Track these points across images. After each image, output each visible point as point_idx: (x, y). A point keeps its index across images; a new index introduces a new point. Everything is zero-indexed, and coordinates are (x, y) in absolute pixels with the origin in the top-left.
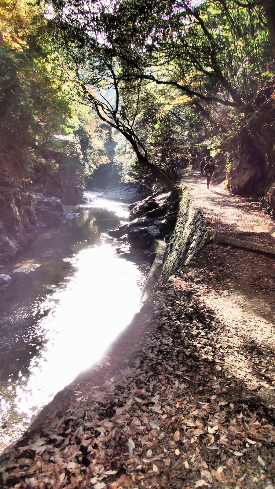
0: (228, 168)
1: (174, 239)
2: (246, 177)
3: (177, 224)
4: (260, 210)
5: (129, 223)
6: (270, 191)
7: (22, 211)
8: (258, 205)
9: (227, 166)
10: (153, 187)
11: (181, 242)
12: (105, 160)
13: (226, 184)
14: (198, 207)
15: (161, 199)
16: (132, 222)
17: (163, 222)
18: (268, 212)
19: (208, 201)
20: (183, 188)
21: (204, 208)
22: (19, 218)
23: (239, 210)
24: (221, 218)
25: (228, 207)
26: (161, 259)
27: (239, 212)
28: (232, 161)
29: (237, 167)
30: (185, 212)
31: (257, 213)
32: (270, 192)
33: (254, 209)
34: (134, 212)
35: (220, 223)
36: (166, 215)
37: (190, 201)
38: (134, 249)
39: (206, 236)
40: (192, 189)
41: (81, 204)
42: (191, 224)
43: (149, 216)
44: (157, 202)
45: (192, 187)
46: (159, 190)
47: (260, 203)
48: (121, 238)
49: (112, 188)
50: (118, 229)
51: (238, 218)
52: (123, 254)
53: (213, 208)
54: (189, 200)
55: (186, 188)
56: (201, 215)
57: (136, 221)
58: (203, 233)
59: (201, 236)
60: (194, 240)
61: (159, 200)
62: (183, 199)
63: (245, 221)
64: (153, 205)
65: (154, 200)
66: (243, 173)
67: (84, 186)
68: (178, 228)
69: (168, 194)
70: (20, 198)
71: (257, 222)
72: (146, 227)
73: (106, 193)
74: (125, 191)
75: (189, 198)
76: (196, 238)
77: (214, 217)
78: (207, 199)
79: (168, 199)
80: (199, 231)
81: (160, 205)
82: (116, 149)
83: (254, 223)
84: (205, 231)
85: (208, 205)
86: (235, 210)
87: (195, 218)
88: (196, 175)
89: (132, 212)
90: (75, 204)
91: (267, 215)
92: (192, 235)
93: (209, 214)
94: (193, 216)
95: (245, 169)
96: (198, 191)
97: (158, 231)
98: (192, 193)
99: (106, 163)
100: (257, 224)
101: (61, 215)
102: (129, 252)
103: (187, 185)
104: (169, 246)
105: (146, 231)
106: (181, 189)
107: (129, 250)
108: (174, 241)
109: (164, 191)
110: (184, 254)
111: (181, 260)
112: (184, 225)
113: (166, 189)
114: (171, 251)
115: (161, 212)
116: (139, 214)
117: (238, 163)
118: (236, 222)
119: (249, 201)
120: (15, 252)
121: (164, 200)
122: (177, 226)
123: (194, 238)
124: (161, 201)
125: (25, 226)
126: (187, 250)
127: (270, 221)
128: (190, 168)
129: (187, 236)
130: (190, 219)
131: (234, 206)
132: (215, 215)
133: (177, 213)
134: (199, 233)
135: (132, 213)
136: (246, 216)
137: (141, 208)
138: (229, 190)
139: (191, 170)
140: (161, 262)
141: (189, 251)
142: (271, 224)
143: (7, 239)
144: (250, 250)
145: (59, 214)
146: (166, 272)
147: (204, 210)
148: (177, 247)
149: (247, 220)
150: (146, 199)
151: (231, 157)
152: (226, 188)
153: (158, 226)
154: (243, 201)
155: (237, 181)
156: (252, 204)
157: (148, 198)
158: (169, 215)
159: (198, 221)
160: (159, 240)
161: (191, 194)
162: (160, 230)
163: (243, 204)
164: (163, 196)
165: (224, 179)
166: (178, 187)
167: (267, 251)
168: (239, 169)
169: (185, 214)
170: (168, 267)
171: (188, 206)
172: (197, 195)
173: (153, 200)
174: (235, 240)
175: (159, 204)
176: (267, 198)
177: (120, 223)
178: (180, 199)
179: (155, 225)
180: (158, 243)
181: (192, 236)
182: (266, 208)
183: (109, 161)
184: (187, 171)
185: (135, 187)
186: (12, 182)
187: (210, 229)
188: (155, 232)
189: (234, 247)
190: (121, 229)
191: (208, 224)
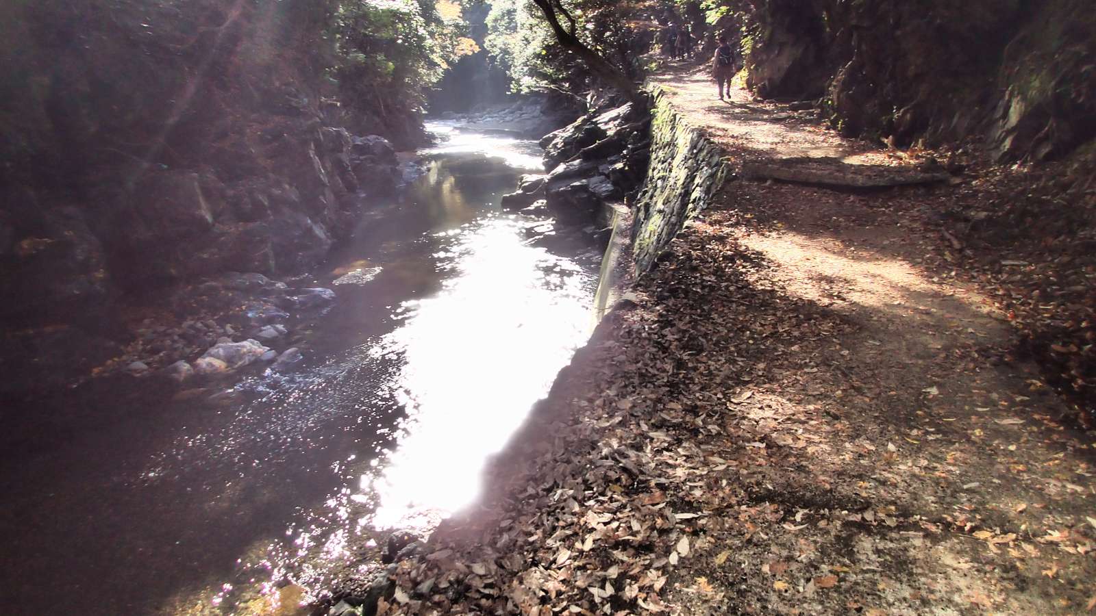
0: (747, 45)
1: (650, 193)
2: (784, 62)
3: (654, 164)
4: (816, 123)
5: (546, 177)
6: (834, 83)
7: (328, 165)
8: (812, 114)
9: (743, 41)
10: (589, 98)
11: (669, 194)
12: (467, 46)
13: (744, 79)
14: (697, 127)
15: (609, 121)
16: (553, 172)
17: (619, 166)
18: (833, 126)
19: (711, 115)
20: (655, 94)
21: (709, 127)
22: (325, 180)
23: (778, 126)
24: (744, 142)
25: (753, 123)
26: (626, 237)
27: (777, 128)
28: (755, 30)
29: (765, 45)
30: (668, 138)
31: (811, 129)
32: (835, 86)
33: (806, 122)
34: (554, 153)
35: (745, 150)
36: (625, 152)
37: (678, 117)
38: (562, 227)
39: (722, 172)
40: (675, 94)
41: (424, 147)
42: (686, 159)
43: (586, 157)
44: (602, 127)
45: (673, 89)
46: (601, 102)
47: (818, 111)
48: (529, 208)
49: (484, 109)
50: (520, 192)
51: (777, 140)
52: (542, 237)
53: (726, 126)
54: (675, 116)
55: (662, 93)
56: (705, 140)
57: (561, 168)
58: (714, 169)
59: (712, 176)
60: (697, 186)
61: (606, 123)
62: (659, 115)
63: (791, 144)
64: (596, 133)
65: (596, 123)
66: (778, 55)
67: (425, 108)
68: (656, 171)
69: (624, 109)
70: (321, 137)
71: (813, 143)
72: (584, 180)
73: (471, 120)
74: (512, 113)
75: (673, 112)
76: (700, 181)
77: (731, 141)
78: (710, 110)
79: (626, 118)
80: (706, 168)
81: (610, 133)
82: (489, 20)
83: (807, 145)
84: (718, 164)
85: (714, 121)
86: (768, 126)
87: (693, 147)
88: (675, 65)
89: (549, 152)
90: (413, 148)
91: (832, 131)
92: (691, 178)
93: (721, 136)
94: (688, 144)
95: (782, 46)
96: (690, 98)
97: (609, 187)
98: (676, 101)
99: (470, 53)
100: (814, 146)
101: (394, 171)
102: (553, 233)
103: (665, 87)
104: (642, 208)
105: (584, 188)
106: (653, 96)
107: (552, 228)
108: (651, 198)
109: (613, 104)
110: (679, 214)
111: (674, 225)
112: (670, 164)
113: (617, 100)
114: (648, 216)
115: (614, 146)
116: (564, 156)
117: (767, 33)
118: (774, 146)
119: (795, 109)
120: (326, 247)
121: (617, 122)
122: (654, 170)
123: (697, 181)
124: (611, 125)
125: (338, 195)
126: (684, 205)
127: (837, 141)
128: (656, 50)
129: (681, 182)
130: (683, 149)
131: (765, 120)
132: (733, 137)
133: (649, 145)
134: (706, 171)
135: (548, 154)
136: (791, 135)
137: (567, 142)
138: (751, 91)
139: (660, 54)
140: (627, 241)
141: (690, 206)
142: (840, 145)
143: (309, 221)
144: (806, 184)
145: (389, 170)
146: (642, 256)
147: (710, 130)
148: (660, 206)
149: (795, 142)
150: (576, 124)
151: (752, 21)
152: (745, 86)
153: (607, 176)
154: (783, 110)
155: (766, 72)
156: (801, 114)
157: (579, 121)
158: (633, 150)
159: (701, 150)
160: (613, 203)
161: (674, 103)
162: (614, 184)
163: (784, 115)
164: (613, 113)
165: (739, 69)
166: (645, 92)
167: (833, 181)
168: (769, 45)
169: (668, 144)
170: (645, 245)
171: (672, 129)
172: (688, 104)
173: (593, 123)
174: (778, 169)
175: (606, 130)
176: (829, 100)
177: (522, 179)
178: (653, 117)
179: (603, 174)
180: (612, 208)
181: (693, 179)
182: (829, 118)
183: (477, 49)
184: (651, 60)
185: (536, 103)
186: (304, 107)
187: (728, 159)
188: (604, 189)
189: (777, 181)
190: (526, 189)
191: (723, 152)
